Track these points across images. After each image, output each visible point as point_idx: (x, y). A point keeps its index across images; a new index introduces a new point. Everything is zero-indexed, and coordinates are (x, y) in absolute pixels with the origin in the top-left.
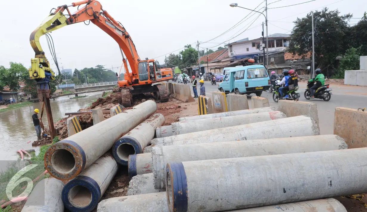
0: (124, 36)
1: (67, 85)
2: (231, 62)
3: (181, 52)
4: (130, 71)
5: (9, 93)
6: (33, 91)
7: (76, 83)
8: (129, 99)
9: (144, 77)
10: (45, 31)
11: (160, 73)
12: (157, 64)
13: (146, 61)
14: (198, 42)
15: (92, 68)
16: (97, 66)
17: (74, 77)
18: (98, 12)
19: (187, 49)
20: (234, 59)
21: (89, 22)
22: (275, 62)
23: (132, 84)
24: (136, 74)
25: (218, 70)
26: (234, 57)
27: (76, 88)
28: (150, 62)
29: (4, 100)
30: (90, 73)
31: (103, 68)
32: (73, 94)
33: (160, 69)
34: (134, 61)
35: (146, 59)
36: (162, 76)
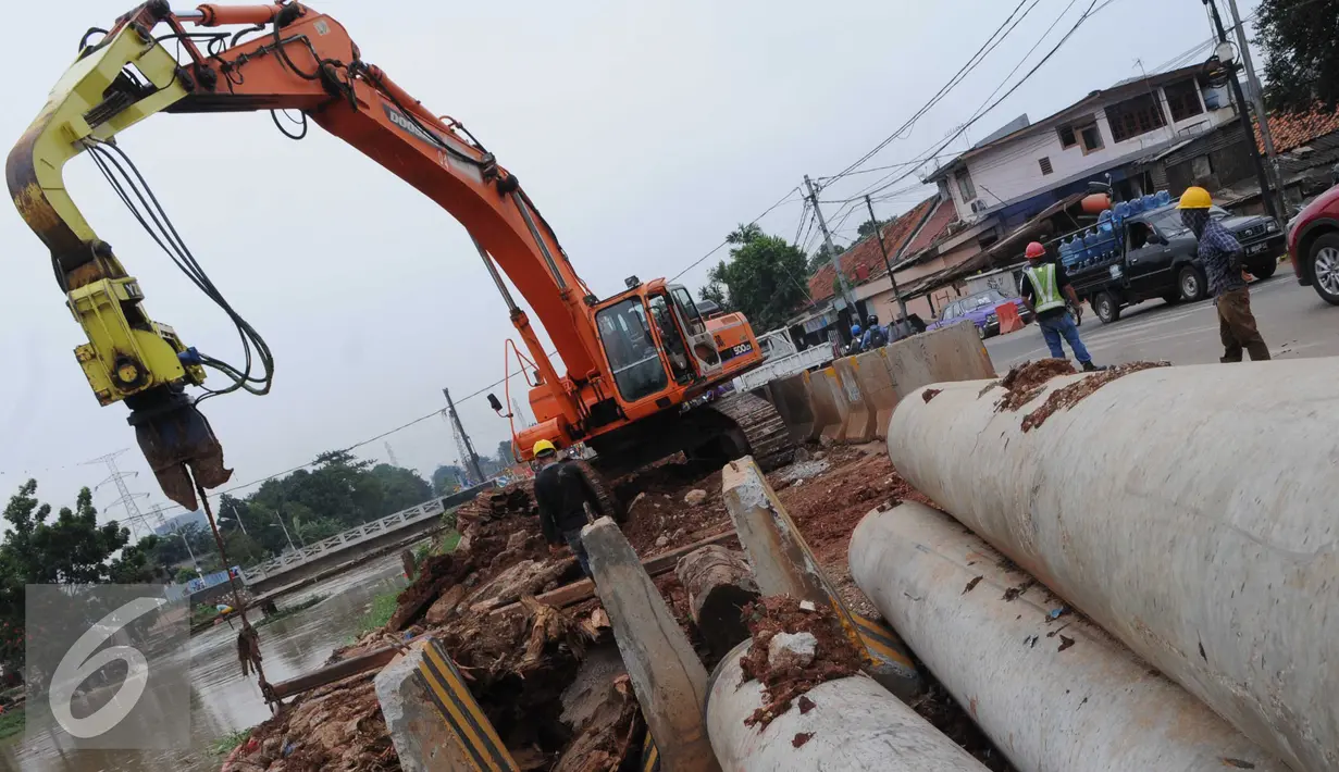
0: (493, 183)
1: (202, 580)
2: (986, 244)
3: (717, 269)
4: (560, 368)
7: (246, 559)
9: (640, 377)
10: (83, 129)
11: (707, 341)
12: (681, 298)
13: (631, 293)
14: (808, 182)
15: (301, 474)
16: (319, 461)
17: (229, 534)
19: (744, 249)
20: (993, 228)
21: (305, 122)
22: (1216, 177)
23: (588, 430)
24: (599, 374)
25: (950, 289)
26: (990, 216)
27: (252, 582)
28: (649, 297)
30: (297, 499)
31: (349, 463)
33: (701, 321)
34: (572, 305)
35: (628, 284)
36: (721, 353)
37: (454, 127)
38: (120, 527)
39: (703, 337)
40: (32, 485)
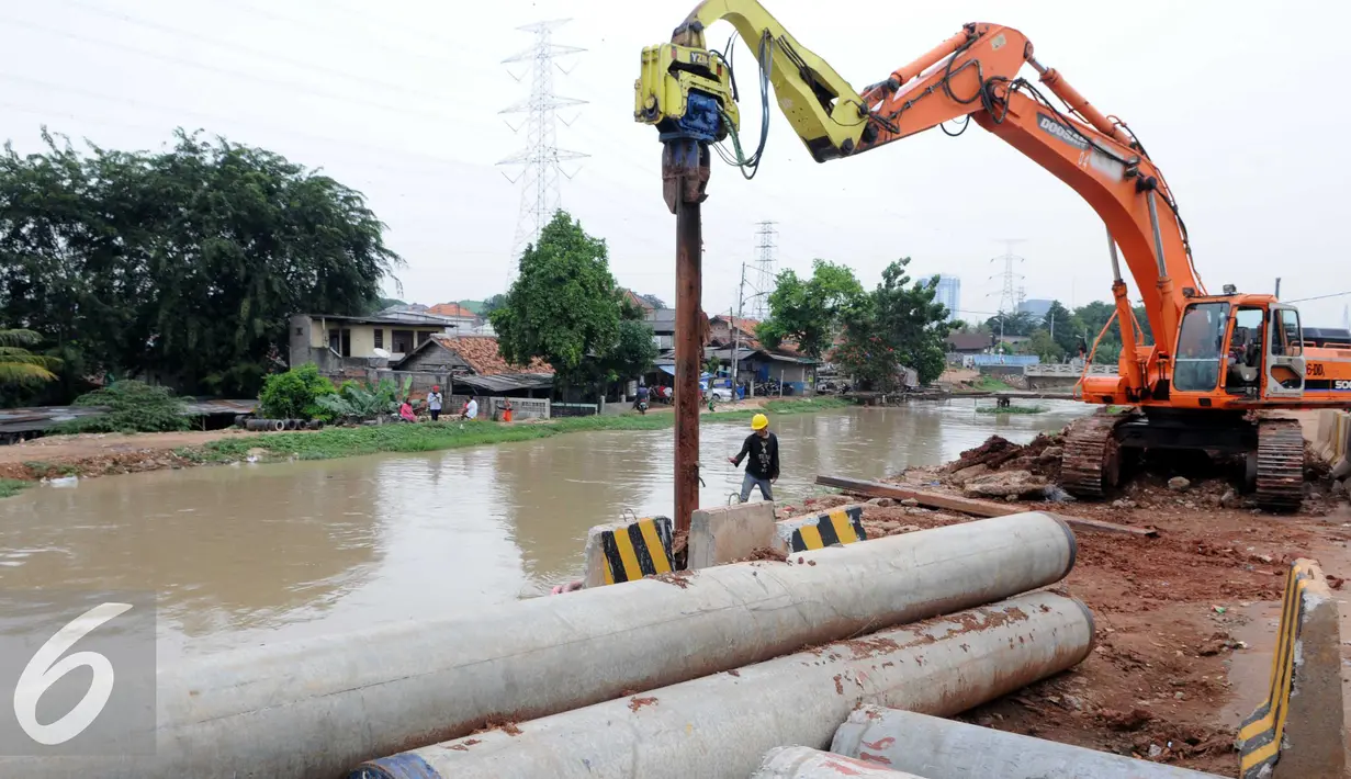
0: (1133, 181)
5: (794, 359)
6: (863, 363)
7: (1041, 355)
8: (1094, 461)
9: (1200, 372)
11: (1294, 366)
12: (1288, 318)
13: (1225, 299)
18: (1004, 80)
21: (966, 122)
23: (1143, 398)
24: (1166, 357)
27: (1030, 374)
28: (1244, 307)
29: (771, 381)
32: (993, 397)
33: (1299, 345)
34: (1164, 294)
35: (1225, 289)
36: (1307, 381)
37: (1118, 126)
38: (944, 308)
39: (1290, 360)
40: (906, 262)
